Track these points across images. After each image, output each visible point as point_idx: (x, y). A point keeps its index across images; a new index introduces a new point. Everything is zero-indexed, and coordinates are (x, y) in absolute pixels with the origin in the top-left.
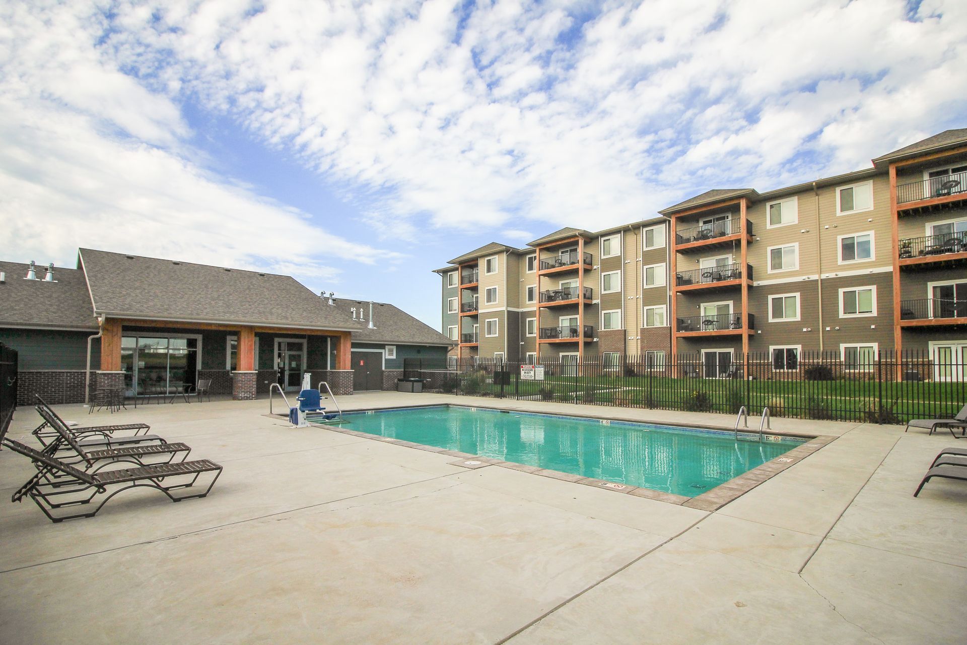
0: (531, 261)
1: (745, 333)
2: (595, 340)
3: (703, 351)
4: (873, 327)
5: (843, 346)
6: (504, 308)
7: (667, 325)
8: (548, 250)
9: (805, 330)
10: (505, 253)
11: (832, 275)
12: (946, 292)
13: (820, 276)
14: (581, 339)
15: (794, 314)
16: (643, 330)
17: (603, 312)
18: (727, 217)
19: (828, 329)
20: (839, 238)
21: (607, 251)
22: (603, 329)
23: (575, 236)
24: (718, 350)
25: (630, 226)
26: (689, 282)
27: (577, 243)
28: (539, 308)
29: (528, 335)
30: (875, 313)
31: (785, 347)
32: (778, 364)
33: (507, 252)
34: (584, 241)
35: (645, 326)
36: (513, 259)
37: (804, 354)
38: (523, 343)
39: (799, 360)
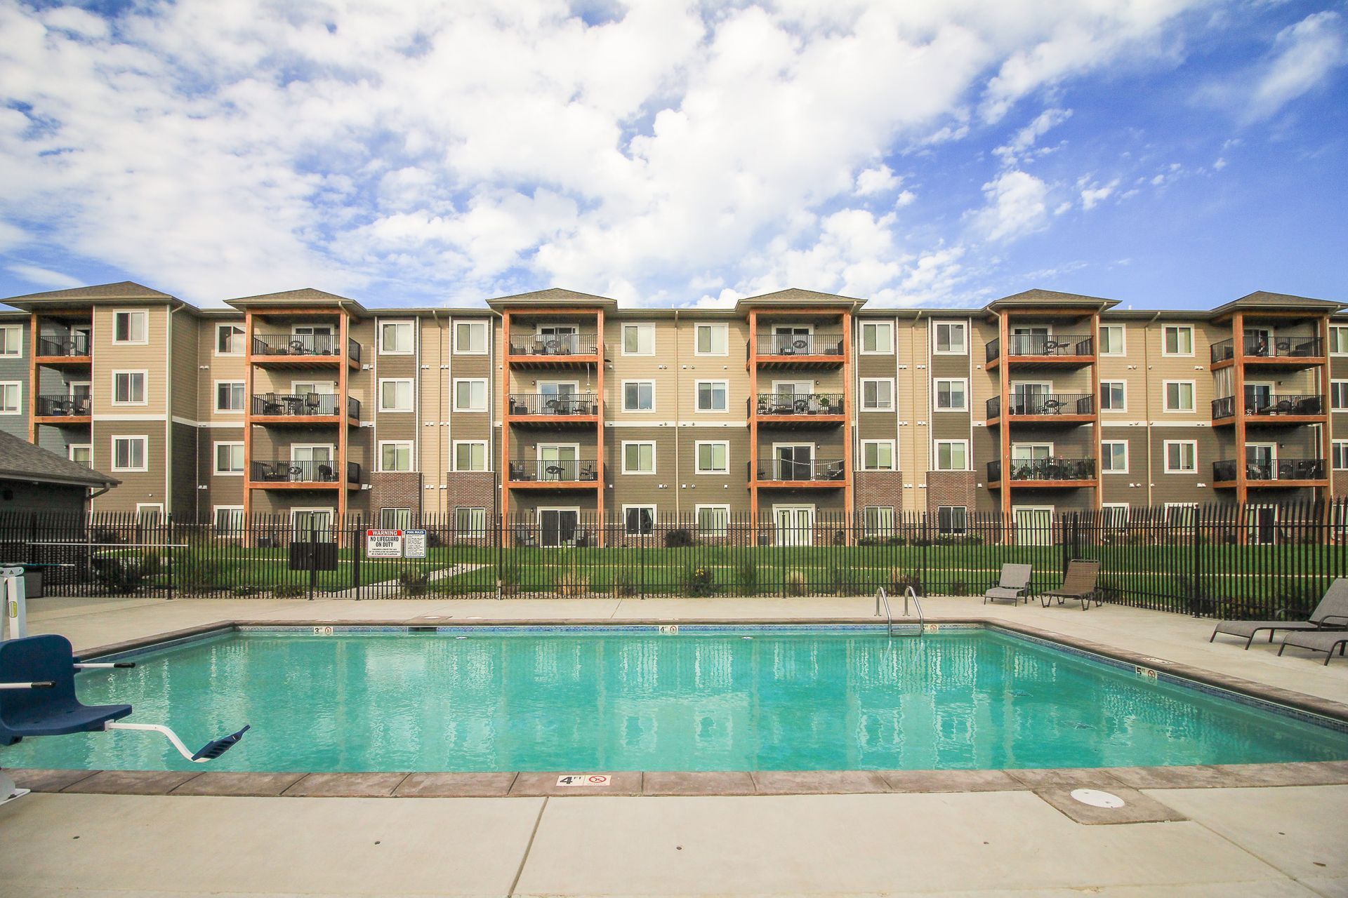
0: (225, 333)
2: (364, 487)
3: (540, 510)
4: (726, 486)
6: (165, 417)
7: (489, 470)
8: (268, 320)
9: (661, 486)
10: (168, 308)
11: (689, 424)
12: (786, 453)
13: (677, 423)
14: (343, 486)
16: (451, 476)
17: (381, 442)
19: (684, 486)
20: (697, 382)
21: (390, 342)
22: (380, 470)
23: (336, 307)
24: (559, 509)
25: (434, 312)
26: (522, 411)
27: (336, 321)
28: (252, 423)
29: (216, 473)
32: (632, 527)
33: (172, 309)
34: (350, 320)
35: (455, 470)
36: (185, 324)
37: (661, 516)
38: (205, 487)
39: (655, 522)
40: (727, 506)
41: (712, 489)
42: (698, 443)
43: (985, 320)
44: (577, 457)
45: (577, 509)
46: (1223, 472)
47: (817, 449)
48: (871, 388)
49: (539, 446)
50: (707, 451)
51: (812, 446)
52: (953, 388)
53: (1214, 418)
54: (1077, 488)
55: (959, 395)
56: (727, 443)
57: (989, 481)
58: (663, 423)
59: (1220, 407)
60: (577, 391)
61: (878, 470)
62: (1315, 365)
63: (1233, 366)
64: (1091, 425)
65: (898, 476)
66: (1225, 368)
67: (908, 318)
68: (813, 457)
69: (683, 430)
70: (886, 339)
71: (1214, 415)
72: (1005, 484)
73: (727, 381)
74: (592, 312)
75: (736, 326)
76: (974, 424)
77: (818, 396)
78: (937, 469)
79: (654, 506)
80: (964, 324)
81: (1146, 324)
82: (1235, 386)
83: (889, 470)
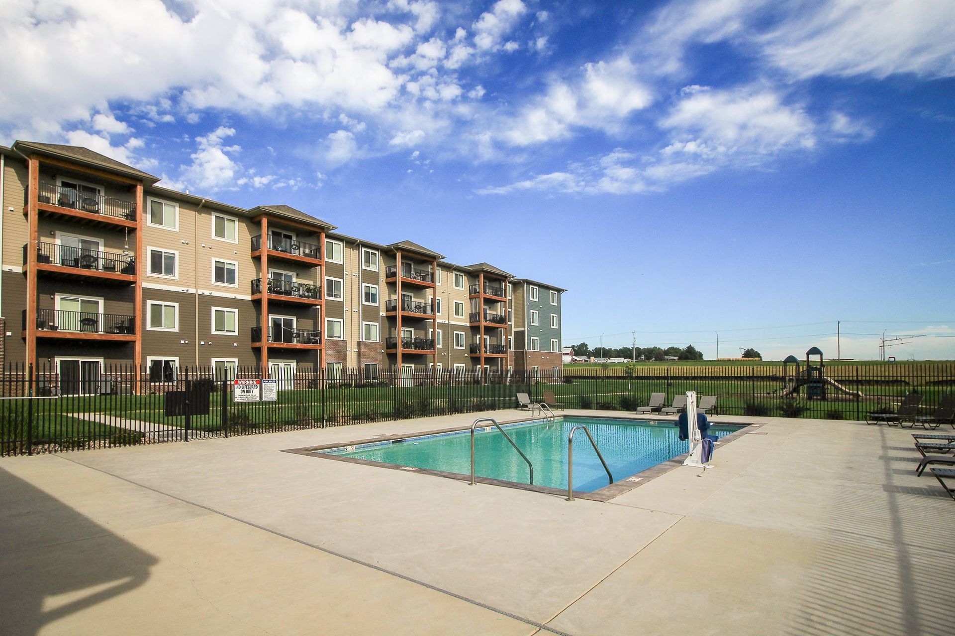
1: (139, 340)
3: (58, 360)
4: (235, 344)
5: (214, 360)
9: (182, 342)
11: (207, 293)
15: (172, 324)
18: (99, 191)
19: (202, 343)
20: (214, 259)
24: (80, 359)
30: (236, 334)
31: (163, 358)
40: (236, 360)
41: (224, 346)
42: (214, 309)
43: (388, 253)
44: (101, 310)
45: (101, 361)
46: (473, 349)
47: (297, 321)
48: (330, 283)
49: (58, 298)
50: (220, 315)
51: (295, 319)
52: (372, 291)
53: (470, 322)
54: (423, 354)
55: (374, 295)
56: (236, 311)
57: (387, 349)
58: (185, 289)
59: (473, 317)
60: (101, 248)
61: (334, 338)
62: (501, 301)
63: (479, 297)
64: (432, 321)
65: (345, 342)
66: (476, 298)
67: (351, 243)
68: (295, 326)
69: (201, 296)
70: (338, 254)
71: (470, 321)
72: (400, 350)
73: (236, 263)
74: (132, 183)
75: (242, 222)
76: (381, 314)
77: (306, 285)
78: (364, 340)
79: (177, 359)
80: (377, 253)
81: (448, 270)
82: (480, 308)
83: (339, 339)
